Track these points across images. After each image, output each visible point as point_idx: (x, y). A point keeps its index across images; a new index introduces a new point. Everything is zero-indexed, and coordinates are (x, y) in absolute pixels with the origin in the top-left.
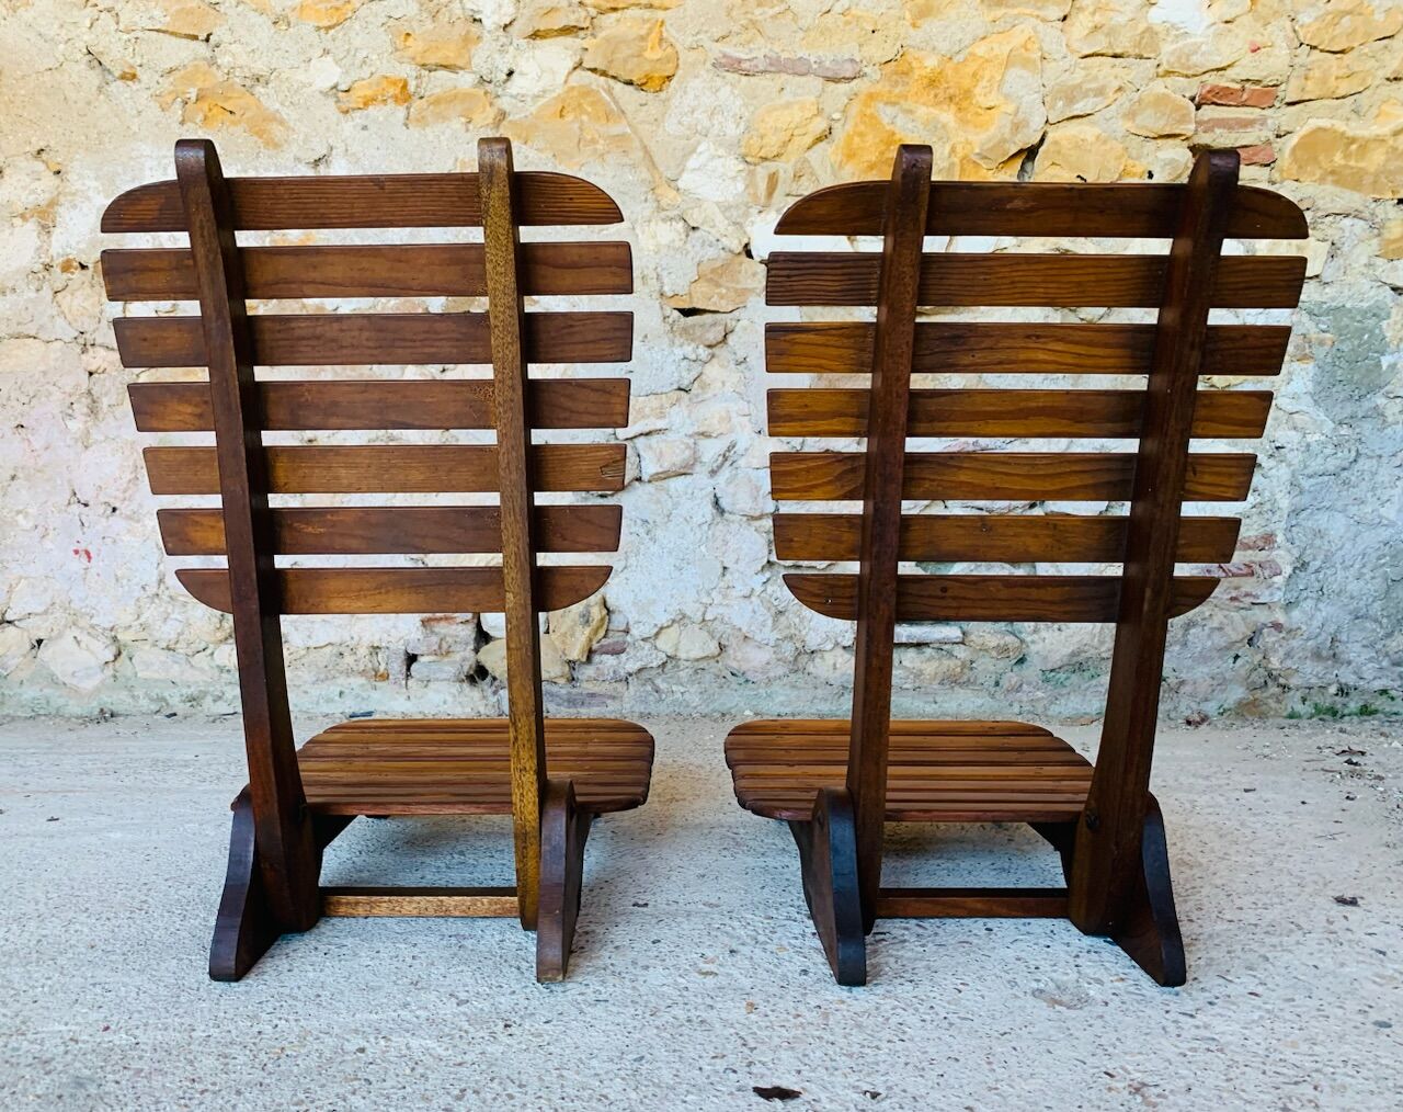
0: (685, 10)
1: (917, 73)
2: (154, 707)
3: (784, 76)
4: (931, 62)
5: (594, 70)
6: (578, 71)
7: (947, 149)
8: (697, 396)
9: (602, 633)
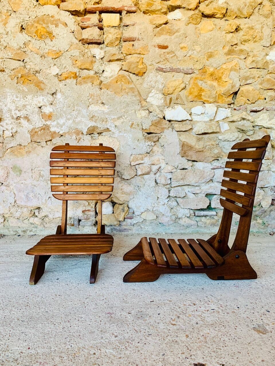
0: (149, 55)
1: (208, 72)
2: (15, 233)
3: (174, 73)
4: (212, 70)
5: (125, 70)
6: (121, 70)
7: (215, 92)
8: (151, 155)
9: (127, 214)
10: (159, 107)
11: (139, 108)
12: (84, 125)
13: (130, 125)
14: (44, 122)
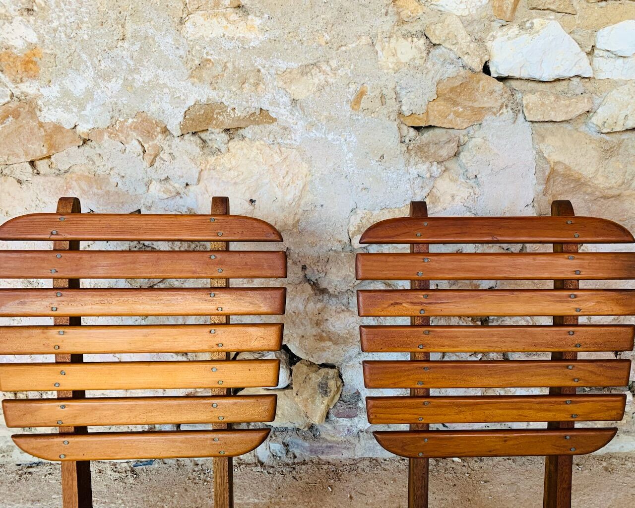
10: (467, 22)
11: (387, 27)
12: (167, 98)
13: (352, 98)
14: (11, 86)
